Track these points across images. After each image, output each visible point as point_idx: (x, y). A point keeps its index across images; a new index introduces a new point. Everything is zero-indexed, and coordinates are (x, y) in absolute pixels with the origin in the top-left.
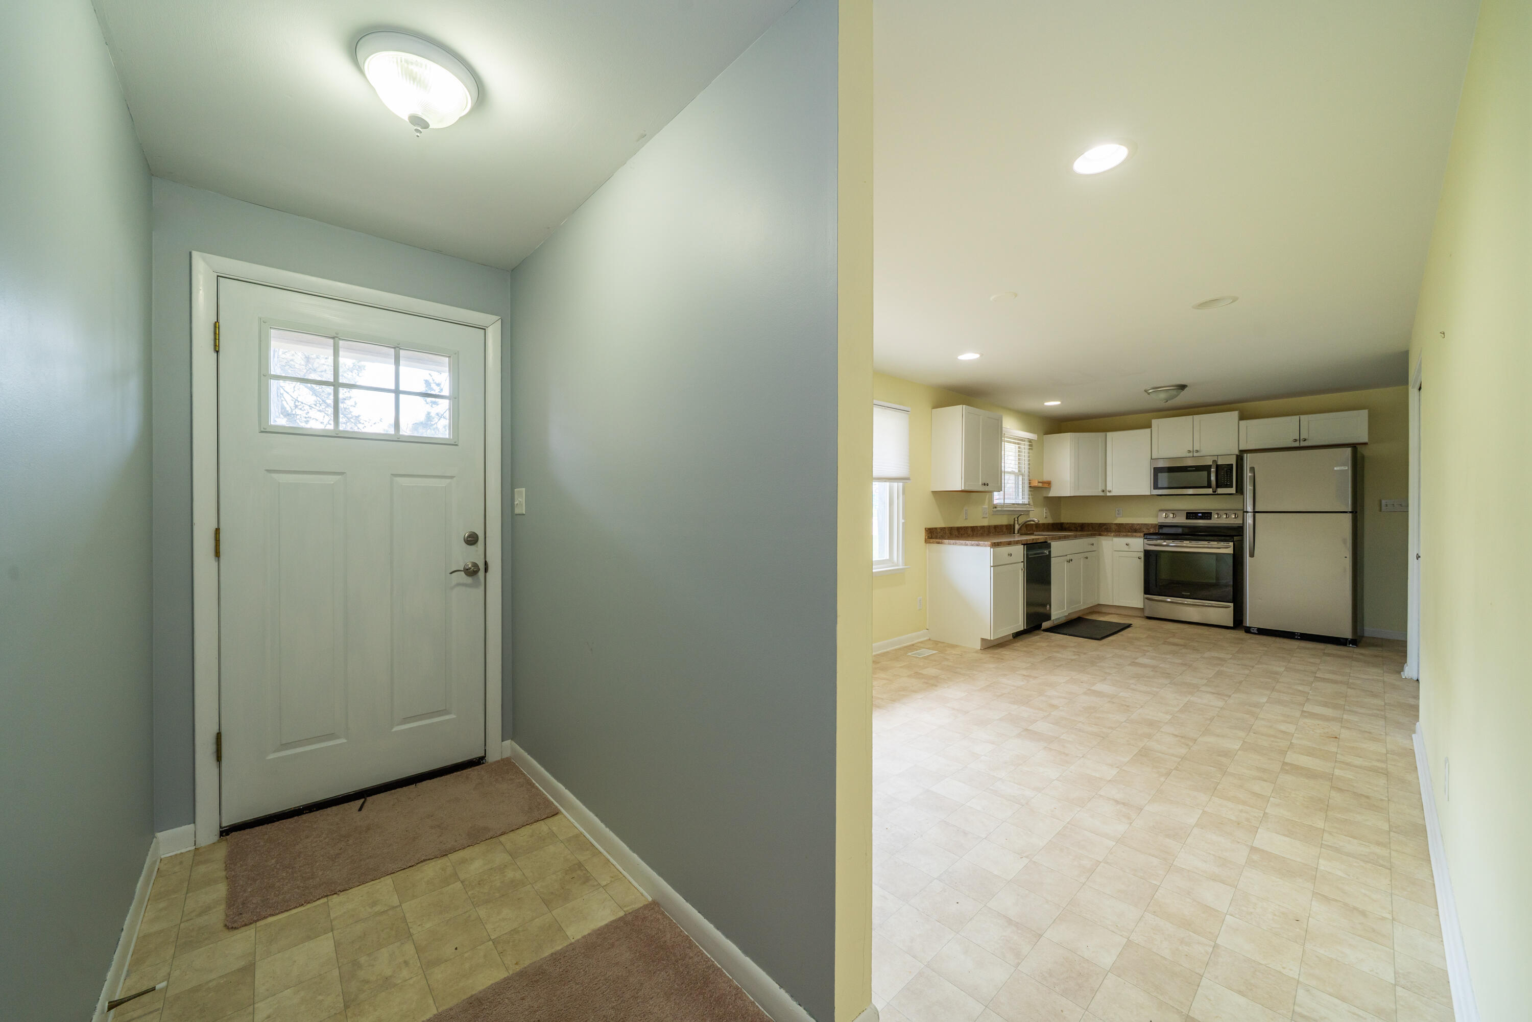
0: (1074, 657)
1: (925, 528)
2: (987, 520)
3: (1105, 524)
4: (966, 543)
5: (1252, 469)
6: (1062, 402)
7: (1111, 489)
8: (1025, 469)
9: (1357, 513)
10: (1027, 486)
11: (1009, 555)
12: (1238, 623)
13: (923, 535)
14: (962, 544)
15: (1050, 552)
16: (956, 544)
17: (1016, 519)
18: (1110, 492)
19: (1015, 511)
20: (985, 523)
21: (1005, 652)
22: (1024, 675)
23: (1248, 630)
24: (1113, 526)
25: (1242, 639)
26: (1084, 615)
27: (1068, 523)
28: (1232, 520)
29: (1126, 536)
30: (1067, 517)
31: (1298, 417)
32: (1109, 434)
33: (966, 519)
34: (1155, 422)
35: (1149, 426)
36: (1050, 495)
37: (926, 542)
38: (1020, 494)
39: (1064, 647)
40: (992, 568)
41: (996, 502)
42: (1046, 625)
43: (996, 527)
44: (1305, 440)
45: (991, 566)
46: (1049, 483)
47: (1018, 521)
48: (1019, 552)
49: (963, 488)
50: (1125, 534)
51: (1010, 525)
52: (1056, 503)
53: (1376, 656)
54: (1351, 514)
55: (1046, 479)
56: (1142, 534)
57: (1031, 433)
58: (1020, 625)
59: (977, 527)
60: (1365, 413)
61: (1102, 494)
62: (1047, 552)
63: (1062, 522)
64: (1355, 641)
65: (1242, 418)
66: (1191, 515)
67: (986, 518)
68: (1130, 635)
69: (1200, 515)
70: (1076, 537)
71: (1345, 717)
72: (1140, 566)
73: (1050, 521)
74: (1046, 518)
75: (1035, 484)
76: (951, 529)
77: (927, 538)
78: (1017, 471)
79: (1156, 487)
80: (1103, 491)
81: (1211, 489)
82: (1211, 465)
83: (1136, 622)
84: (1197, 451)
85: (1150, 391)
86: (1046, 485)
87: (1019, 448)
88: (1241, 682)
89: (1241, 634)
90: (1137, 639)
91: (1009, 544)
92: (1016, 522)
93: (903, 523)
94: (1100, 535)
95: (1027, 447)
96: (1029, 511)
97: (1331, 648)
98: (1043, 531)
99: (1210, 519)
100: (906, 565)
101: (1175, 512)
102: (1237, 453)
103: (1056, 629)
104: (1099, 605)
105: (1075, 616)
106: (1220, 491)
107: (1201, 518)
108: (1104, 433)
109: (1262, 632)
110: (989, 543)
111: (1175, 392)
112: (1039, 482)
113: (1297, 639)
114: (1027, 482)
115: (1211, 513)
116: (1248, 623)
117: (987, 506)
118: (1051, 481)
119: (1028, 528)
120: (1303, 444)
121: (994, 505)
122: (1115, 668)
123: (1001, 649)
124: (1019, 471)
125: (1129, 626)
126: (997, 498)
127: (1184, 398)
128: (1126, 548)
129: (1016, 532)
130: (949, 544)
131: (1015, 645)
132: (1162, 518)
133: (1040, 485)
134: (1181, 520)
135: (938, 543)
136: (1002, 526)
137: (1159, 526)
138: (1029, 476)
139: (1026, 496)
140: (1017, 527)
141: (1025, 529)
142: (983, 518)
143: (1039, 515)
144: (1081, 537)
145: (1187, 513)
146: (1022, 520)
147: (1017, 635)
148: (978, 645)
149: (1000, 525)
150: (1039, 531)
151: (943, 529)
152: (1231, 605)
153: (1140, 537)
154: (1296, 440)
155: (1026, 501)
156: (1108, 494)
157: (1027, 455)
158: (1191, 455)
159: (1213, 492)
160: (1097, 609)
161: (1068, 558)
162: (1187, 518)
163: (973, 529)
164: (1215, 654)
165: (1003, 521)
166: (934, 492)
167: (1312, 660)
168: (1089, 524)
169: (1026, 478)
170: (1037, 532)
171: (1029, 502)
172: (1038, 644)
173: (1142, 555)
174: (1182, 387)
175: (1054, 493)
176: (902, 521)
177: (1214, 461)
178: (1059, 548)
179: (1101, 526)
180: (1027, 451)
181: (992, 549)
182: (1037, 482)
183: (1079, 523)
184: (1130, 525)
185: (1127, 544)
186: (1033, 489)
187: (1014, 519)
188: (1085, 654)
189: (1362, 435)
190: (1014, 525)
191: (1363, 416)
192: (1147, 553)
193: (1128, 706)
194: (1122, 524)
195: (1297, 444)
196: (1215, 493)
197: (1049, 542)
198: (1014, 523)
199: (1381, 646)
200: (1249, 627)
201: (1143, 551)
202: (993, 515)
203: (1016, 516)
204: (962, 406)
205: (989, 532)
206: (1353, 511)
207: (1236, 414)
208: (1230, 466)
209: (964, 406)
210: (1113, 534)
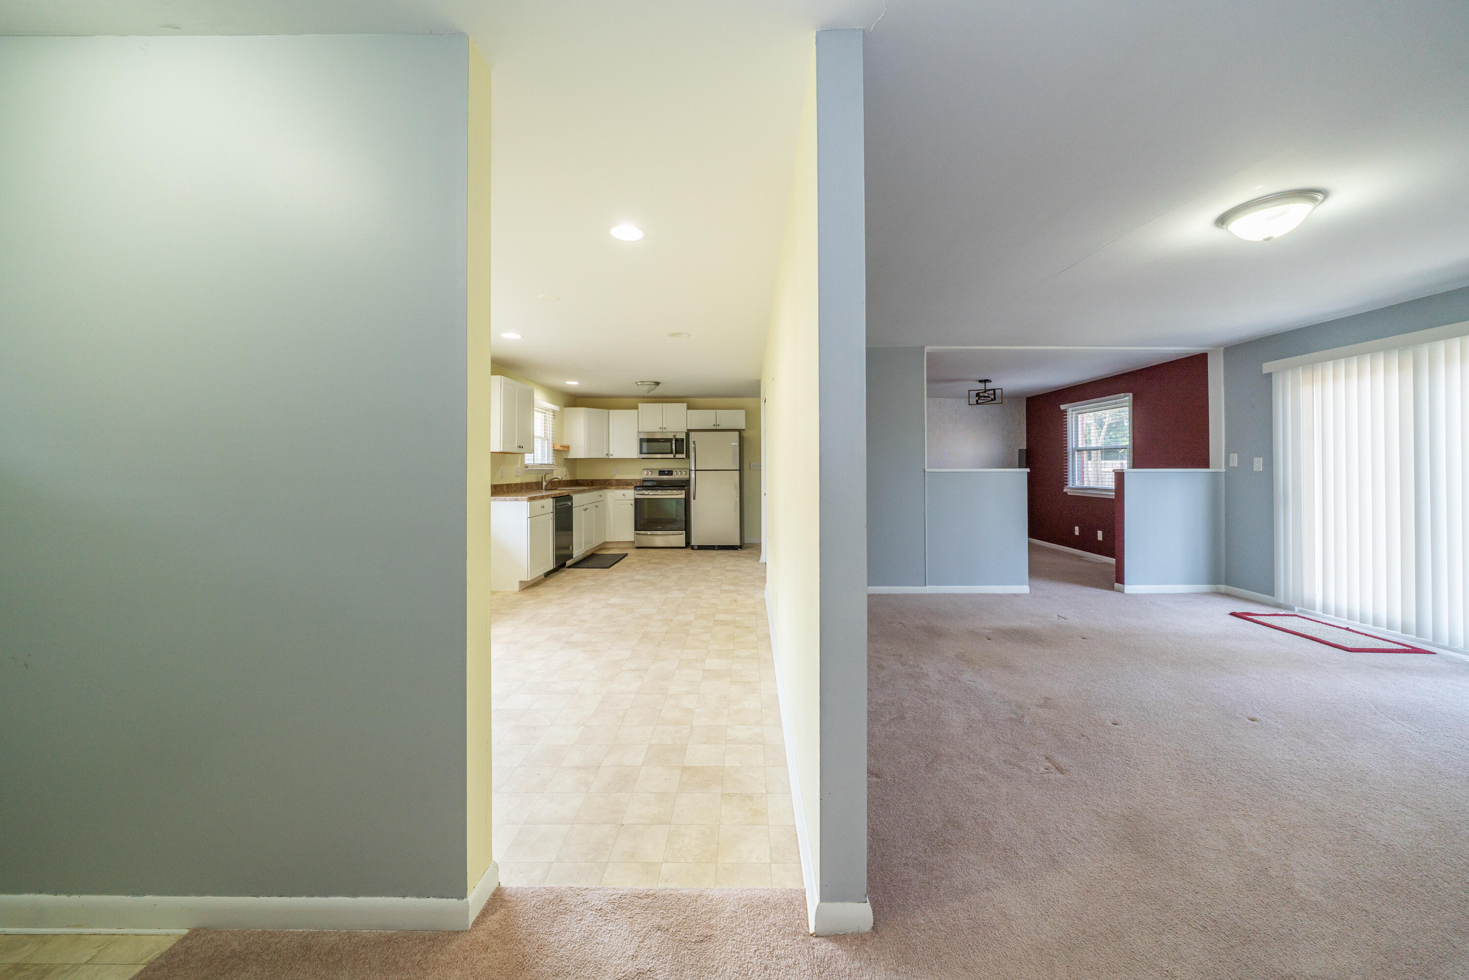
0: (593, 583)
2: (520, 478)
3: (608, 480)
4: (505, 498)
5: (694, 442)
6: (579, 383)
7: (613, 453)
8: (550, 436)
9: (741, 470)
10: (551, 449)
11: (542, 507)
12: (688, 544)
14: (501, 500)
15: (572, 503)
16: (495, 500)
17: (544, 477)
18: (612, 455)
19: (544, 471)
20: (519, 481)
21: (539, 590)
22: (558, 604)
23: (693, 548)
24: (614, 482)
25: (690, 554)
26: (595, 551)
27: (582, 480)
28: (684, 476)
29: (623, 488)
30: (581, 475)
31: (715, 411)
32: (611, 411)
33: (502, 477)
34: (640, 405)
35: (637, 408)
36: (569, 457)
38: (546, 456)
39: (584, 577)
40: (529, 519)
41: (526, 462)
42: (569, 563)
43: (527, 484)
44: (718, 425)
45: (528, 518)
46: (568, 447)
47: (545, 479)
48: (549, 503)
49: (502, 450)
50: (622, 487)
51: (539, 482)
52: (572, 463)
53: (750, 553)
54: (738, 471)
55: (565, 444)
56: (633, 487)
57: (554, 404)
58: (551, 566)
59: (511, 484)
60: (743, 411)
61: (607, 457)
62: (570, 503)
63: (579, 479)
64: (741, 547)
65: (688, 408)
66: (662, 473)
67: (519, 476)
68: (628, 561)
69: (666, 472)
70: (590, 490)
71: (739, 589)
72: (632, 510)
73: (568, 478)
74: (566, 476)
75: (558, 447)
78: (543, 436)
79: (641, 453)
80: (607, 455)
81: (672, 455)
82: (672, 438)
83: (631, 552)
84: (665, 428)
85: (639, 383)
86: (566, 449)
87: (545, 416)
88: (692, 580)
89: (689, 551)
90: (632, 563)
91: (542, 497)
92: (544, 480)
94: (605, 488)
95: (551, 416)
96: (553, 470)
97: (731, 552)
98: (564, 487)
99: (672, 475)
101: (652, 470)
102: (686, 431)
103: (576, 565)
104: (606, 542)
105: (589, 553)
106: (678, 456)
107: (667, 475)
108: (607, 410)
109: (701, 548)
110: (526, 498)
111: (653, 387)
112: (561, 446)
113: (716, 549)
114: (551, 446)
115: (672, 471)
116: (694, 543)
117: (519, 466)
118: (569, 446)
119: (554, 484)
120: (718, 428)
121: (525, 465)
122: (620, 586)
123: (536, 588)
124: (545, 436)
125: (626, 555)
126: (528, 459)
127: (658, 391)
128: (623, 498)
129: (544, 488)
131: (547, 582)
132: (645, 475)
133: (561, 448)
134: (656, 476)
137: (643, 480)
138: (553, 441)
139: (551, 458)
140: (544, 484)
141: (550, 485)
142: (517, 476)
143: (561, 474)
144: (594, 490)
145: (660, 471)
146: (548, 478)
147: (548, 574)
148: (517, 587)
149: (531, 482)
150: (561, 487)
152: (684, 532)
153: (631, 489)
154: (714, 425)
155: (551, 462)
156: (611, 457)
157: (551, 423)
158: (661, 431)
159: (673, 457)
160: (604, 546)
161: (585, 507)
162: (659, 475)
163: (509, 486)
164: (677, 566)
165: (532, 479)
167: (723, 561)
168: (597, 480)
169: (551, 442)
170: (559, 487)
171: (553, 462)
172: (565, 578)
173: (633, 502)
174: (658, 383)
175: (572, 455)
177: (674, 436)
178: (580, 500)
179: (605, 481)
180: (551, 420)
181: (528, 503)
182: (559, 446)
183: (590, 480)
184: (625, 480)
185: (623, 495)
186: (555, 452)
187: (542, 477)
188: (599, 579)
189: (742, 426)
190: (542, 483)
191: (742, 413)
192: (636, 500)
193: (632, 609)
194: (620, 480)
195: (714, 428)
196: (675, 458)
197: (571, 495)
198: (542, 480)
199: (752, 547)
200: (694, 546)
201: (633, 499)
202: (525, 473)
203: (543, 475)
204: (500, 376)
205: (522, 488)
206: (739, 470)
207: (685, 405)
208: (683, 440)
209: (502, 377)
210: (614, 487)
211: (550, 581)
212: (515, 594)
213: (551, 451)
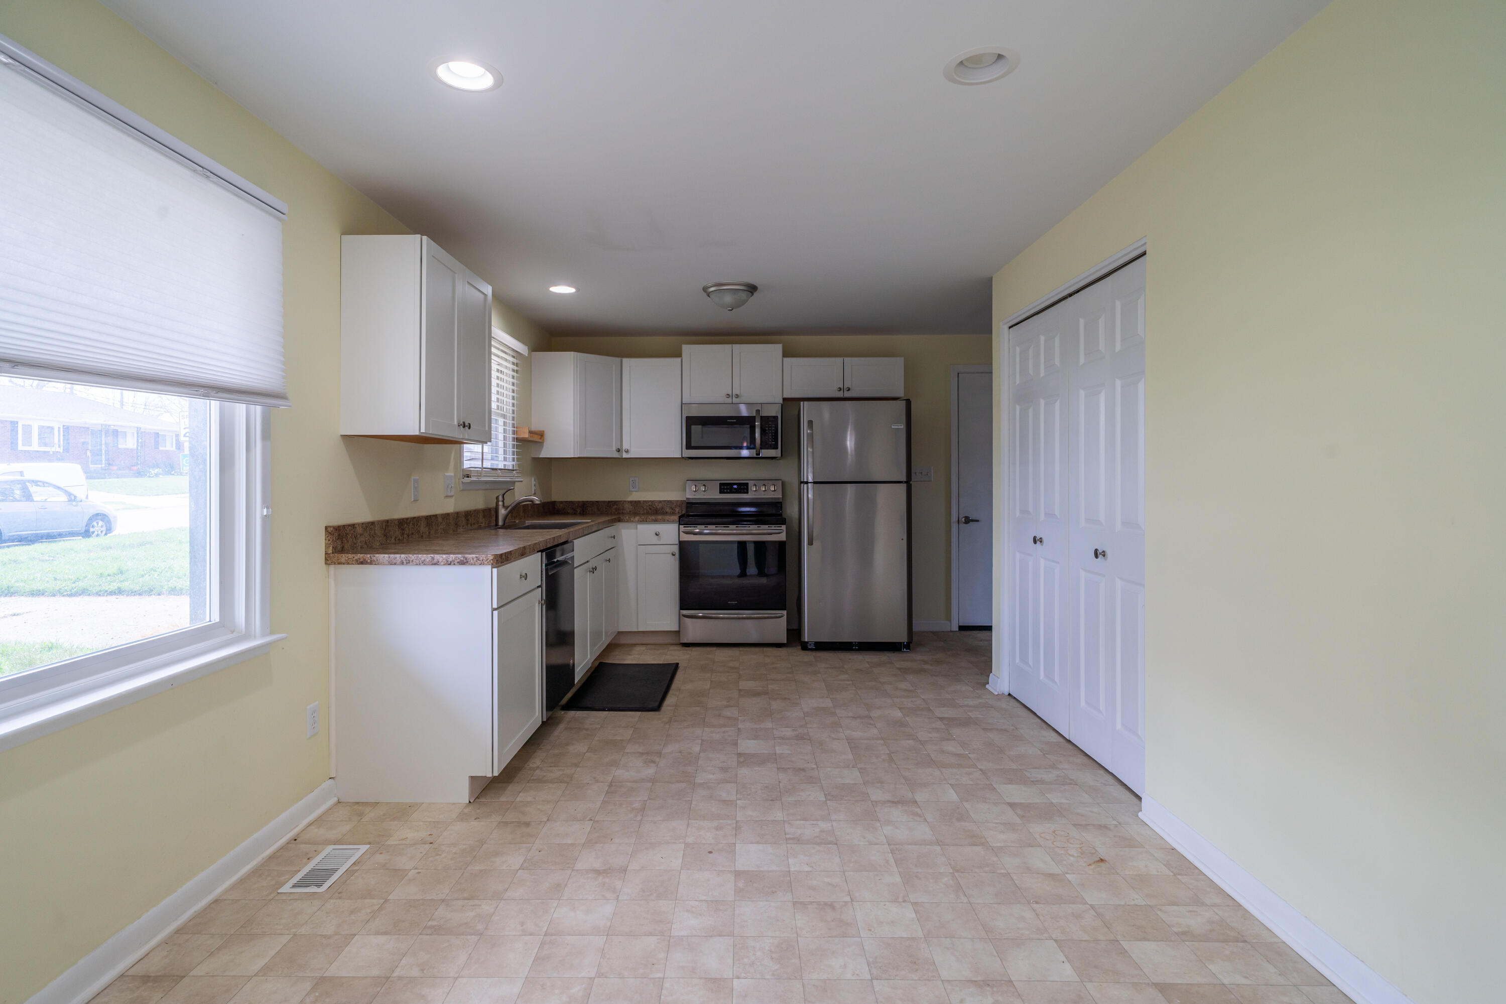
1: (326, 528)
2: (452, 500)
3: (615, 503)
4: (433, 558)
5: (810, 423)
6: (578, 290)
7: (629, 449)
8: (508, 408)
9: (908, 482)
10: (510, 436)
11: (521, 577)
13: (319, 544)
14: (424, 563)
15: (572, 561)
16: (408, 563)
17: (500, 498)
18: (627, 451)
19: (497, 484)
20: (449, 507)
23: (805, 647)
24: (627, 506)
26: (603, 658)
27: (562, 502)
28: (771, 493)
29: (656, 521)
30: (563, 492)
31: (840, 359)
32: (625, 360)
33: (416, 500)
34: (686, 349)
35: (678, 354)
36: (543, 454)
37: (328, 560)
38: (508, 452)
40: (496, 613)
41: (467, 465)
42: (566, 698)
43: (468, 514)
44: (849, 390)
46: (541, 434)
47: (503, 501)
48: (536, 566)
49: (423, 430)
50: (653, 517)
51: (490, 510)
52: (548, 468)
54: (905, 484)
55: (536, 427)
56: (676, 518)
57: (519, 342)
59: (436, 516)
61: (616, 455)
62: (569, 558)
63: (553, 500)
64: (908, 646)
65: (786, 354)
66: (725, 487)
67: (452, 497)
69: (735, 487)
70: (598, 528)
72: (674, 566)
73: (540, 499)
75: (525, 434)
76: (387, 524)
77: (330, 551)
79: (689, 446)
80: (618, 450)
81: (755, 450)
82: (755, 416)
84: (737, 396)
85: (712, 289)
86: (536, 438)
87: (507, 366)
89: (796, 655)
91: (519, 553)
92: (501, 503)
93: (265, 518)
94: (619, 520)
95: (519, 367)
96: (514, 483)
99: (747, 492)
100: (272, 633)
101: (704, 482)
102: (781, 401)
103: (579, 701)
104: (620, 633)
105: (597, 664)
106: (765, 453)
107: (737, 491)
108: (622, 358)
109: (821, 647)
110: (489, 556)
111: (743, 295)
112: (528, 432)
113: (855, 650)
114: (515, 430)
115: (747, 484)
116: (807, 635)
117: (453, 474)
118: (544, 432)
119: (521, 514)
120: (847, 394)
121: (464, 470)
125: (677, 669)
126: (474, 457)
128: (655, 540)
129: (500, 523)
130: (391, 563)
132: (691, 493)
133: (530, 436)
134: (714, 495)
135: (362, 563)
136: (476, 512)
137: (687, 503)
138: (513, 419)
139: (512, 457)
140: (502, 512)
142: (447, 497)
145: (721, 485)
146: (510, 500)
147: (534, 740)
148: (462, 794)
149: (475, 511)
151: (369, 526)
152: (784, 611)
153: (673, 522)
154: (840, 389)
155: (510, 464)
156: (625, 455)
157: (511, 380)
158: (729, 400)
159: (757, 454)
160: (616, 640)
161: (590, 565)
162: (721, 492)
163: (431, 521)
165: (476, 502)
166: (347, 438)
168: (593, 503)
169: (516, 423)
171: (516, 466)
173: (676, 549)
174: (752, 289)
175: (551, 450)
176: (260, 511)
177: (758, 411)
178: (585, 549)
179: (611, 504)
180: (516, 373)
181: (495, 570)
182: (525, 431)
183: (579, 502)
184: (650, 503)
185: (656, 535)
186: (520, 443)
187: (497, 498)
190: (497, 510)
191: (900, 364)
192: (682, 545)
194: (639, 502)
195: (840, 395)
196: (757, 458)
197: (571, 540)
198: (497, 505)
200: (807, 642)
201: (677, 543)
202: (463, 490)
203: (502, 492)
204: (418, 236)
205: (457, 525)
206: (906, 482)
207: (778, 349)
208: (776, 418)
209: (425, 238)
210: (637, 518)
211: (536, 761)
212: (462, 817)
213: (510, 443)
